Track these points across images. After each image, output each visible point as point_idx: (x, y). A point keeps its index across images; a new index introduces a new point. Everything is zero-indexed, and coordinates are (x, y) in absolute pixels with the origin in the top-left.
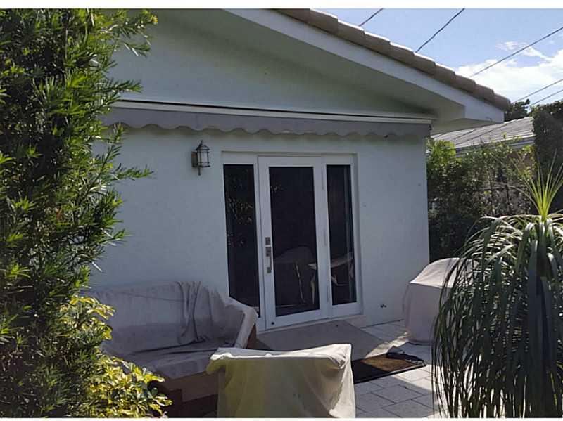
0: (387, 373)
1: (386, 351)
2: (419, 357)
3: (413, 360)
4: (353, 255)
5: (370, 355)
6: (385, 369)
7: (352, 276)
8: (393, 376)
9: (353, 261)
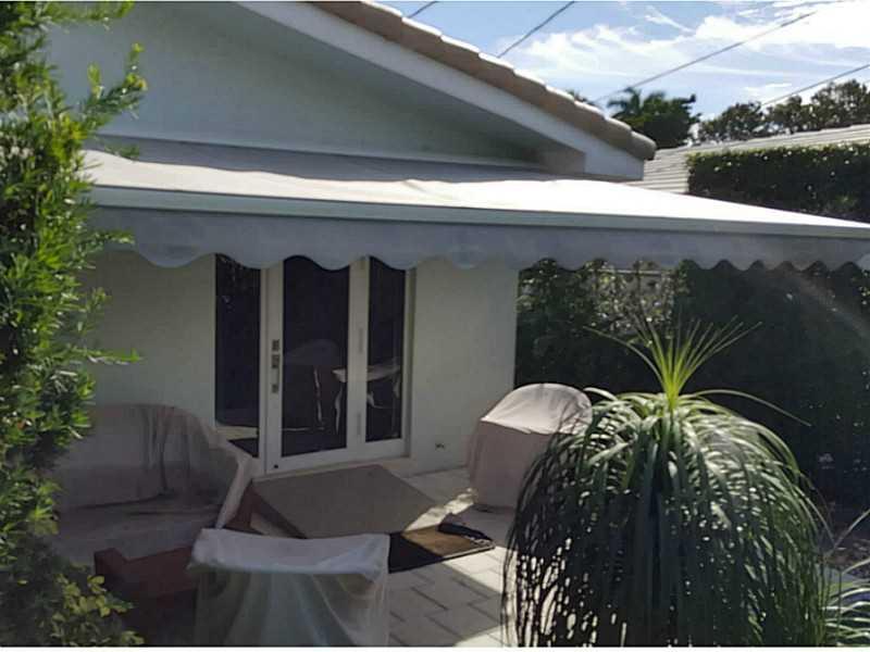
0: (439, 559)
1: (438, 521)
2: (486, 534)
3: (477, 538)
4: (401, 363)
5: (415, 526)
6: (435, 550)
7: (398, 395)
8: (446, 563)
9: (400, 372)
